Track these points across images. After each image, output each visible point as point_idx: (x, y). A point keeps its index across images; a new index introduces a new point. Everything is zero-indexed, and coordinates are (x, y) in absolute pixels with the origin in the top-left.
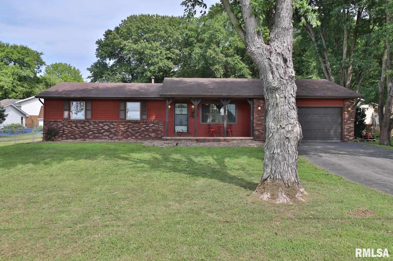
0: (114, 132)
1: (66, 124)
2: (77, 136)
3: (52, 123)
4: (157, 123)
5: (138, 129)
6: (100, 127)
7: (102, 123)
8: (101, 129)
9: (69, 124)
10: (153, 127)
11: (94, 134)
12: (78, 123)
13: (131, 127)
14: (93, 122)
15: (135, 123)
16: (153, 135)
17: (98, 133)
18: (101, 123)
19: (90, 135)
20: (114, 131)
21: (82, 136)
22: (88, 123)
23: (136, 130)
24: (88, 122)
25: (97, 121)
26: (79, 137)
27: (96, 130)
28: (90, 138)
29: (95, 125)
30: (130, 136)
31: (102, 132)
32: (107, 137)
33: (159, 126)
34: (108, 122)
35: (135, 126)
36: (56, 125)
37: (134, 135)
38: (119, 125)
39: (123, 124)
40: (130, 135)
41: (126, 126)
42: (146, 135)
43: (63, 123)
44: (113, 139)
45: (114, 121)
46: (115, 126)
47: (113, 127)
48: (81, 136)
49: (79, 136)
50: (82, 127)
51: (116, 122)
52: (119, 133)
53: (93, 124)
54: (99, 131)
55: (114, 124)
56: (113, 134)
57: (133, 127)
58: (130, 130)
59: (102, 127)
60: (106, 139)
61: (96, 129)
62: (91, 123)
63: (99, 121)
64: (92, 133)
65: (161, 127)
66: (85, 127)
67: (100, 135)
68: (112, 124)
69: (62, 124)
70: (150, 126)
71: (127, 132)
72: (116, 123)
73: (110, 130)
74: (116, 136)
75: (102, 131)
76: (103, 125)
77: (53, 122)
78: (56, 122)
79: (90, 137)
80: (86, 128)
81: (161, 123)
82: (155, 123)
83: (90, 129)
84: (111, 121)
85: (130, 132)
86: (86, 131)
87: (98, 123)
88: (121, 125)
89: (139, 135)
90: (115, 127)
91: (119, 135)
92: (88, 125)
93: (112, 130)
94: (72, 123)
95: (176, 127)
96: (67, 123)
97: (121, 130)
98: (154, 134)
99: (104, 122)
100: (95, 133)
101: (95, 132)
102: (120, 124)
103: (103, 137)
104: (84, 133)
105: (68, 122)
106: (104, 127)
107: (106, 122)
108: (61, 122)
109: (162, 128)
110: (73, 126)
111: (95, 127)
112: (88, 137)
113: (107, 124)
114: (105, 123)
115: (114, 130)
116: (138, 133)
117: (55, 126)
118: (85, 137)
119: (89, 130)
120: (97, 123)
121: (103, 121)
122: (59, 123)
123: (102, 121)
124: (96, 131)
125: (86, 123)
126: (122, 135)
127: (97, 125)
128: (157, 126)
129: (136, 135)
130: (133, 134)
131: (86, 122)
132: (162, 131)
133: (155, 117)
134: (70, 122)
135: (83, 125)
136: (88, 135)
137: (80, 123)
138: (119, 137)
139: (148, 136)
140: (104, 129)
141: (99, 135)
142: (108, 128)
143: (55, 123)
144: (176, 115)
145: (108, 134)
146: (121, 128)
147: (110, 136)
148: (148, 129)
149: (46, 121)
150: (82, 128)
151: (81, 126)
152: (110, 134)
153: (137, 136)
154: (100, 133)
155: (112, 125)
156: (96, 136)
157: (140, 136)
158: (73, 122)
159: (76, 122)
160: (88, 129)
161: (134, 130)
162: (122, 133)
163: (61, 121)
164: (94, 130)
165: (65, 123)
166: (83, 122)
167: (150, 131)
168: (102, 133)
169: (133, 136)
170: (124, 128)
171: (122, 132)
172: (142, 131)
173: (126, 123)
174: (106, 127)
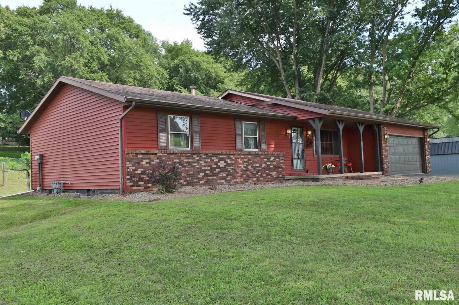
0: (232, 171)
1: (164, 158)
2: (182, 181)
3: (141, 156)
4: (278, 157)
5: (258, 165)
6: (213, 164)
7: (216, 155)
8: (215, 166)
9: (169, 158)
10: (274, 162)
11: (207, 176)
12: (183, 156)
13: (251, 163)
14: (205, 154)
15: (255, 156)
16: (274, 174)
17: (211, 174)
18: (215, 157)
19: (200, 179)
20: (232, 169)
21: (190, 180)
22: (198, 157)
23: (257, 167)
24: (198, 155)
25: (210, 152)
26: (185, 183)
27: (209, 168)
28: (202, 185)
29: (207, 160)
30: (250, 178)
31: (217, 172)
32: (224, 181)
33: (279, 160)
34: (224, 154)
35: (256, 161)
36: (148, 161)
37: (254, 176)
38: (238, 160)
39: (242, 158)
40: (251, 176)
41: (246, 162)
42: (267, 174)
43: (160, 156)
44: (231, 183)
45: (232, 153)
46: (233, 162)
47: (230, 163)
48: (187, 181)
49: (185, 181)
50: (189, 164)
51: (234, 154)
52: (238, 173)
53: (204, 158)
54: (213, 169)
55: (231, 158)
56: (231, 175)
57: (254, 162)
58: (250, 167)
59: (216, 163)
60: (222, 184)
61: (209, 166)
62: (201, 156)
63: (213, 152)
64: (203, 174)
65: (282, 161)
66: (194, 164)
67: (215, 177)
68: (229, 158)
69: (158, 159)
70: (271, 160)
71: (247, 171)
72: (234, 157)
73: (227, 167)
74: (235, 179)
75: (217, 170)
76: (218, 160)
77: (142, 154)
78: (147, 154)
79: (201, 182)
80: (194, 166)
81: (282, 156)
82: (275, 156)
83: (201, 168)
84: (228, 153)
85: (250, 170)
86: (195, 170)
87: (211, 156)
88: (239, 160)
89: (260, 175)
90: (232, 164)
91: (238, 176)
92: (198, 160)
93: (230, 169)
94: (173, 156)
95: (294, 161)
96: (165, 156)
97: (240, 167)
98: (276, 173)
99: (219, 154)
100: (207, 174)
101: (208, 172)
102: (238, 158)
103: (219, 181)
104: (192, 174)
105: (168, 154)
106: (219, 164)
107: (221, 154)
108: (156, 154)
109: (282, 163)
110: (176, 162)
111: (208, 164)
112: (198, 183)
113: (223, 158)
114: (220, 156)
115: (232, 167)
116: (259, 172)
117: (147, 163)
118: (195, 182)
119: (199, 170)
120: (209, 156)
121: (219, 152)
122: (153, 157)
123: (216, 153)
124: (209, 170)
125: (195, 156)
126: (241, 176)
127: (209, 160)
128: (278, 160)
129: (257, 175)
130: (254, 174)
131: (194, 154)
132: (283, 168)
133: (273, 146)
134: (171, 154)
135: (191, 160)
136: (199, 178)
137: (186, 157)
138: (238, 180)
139: (269, 177)
140: (219, 167)
141: (213, 178)
142: (225, 165)
143: (146, 156)
144: (293, 144)
145: (225, 175)
146: (240, 164)
147: (228, 179)
148: (269, 166)
149: (132, 153)
150: (189, 166)
151: (187, 162)
152: (228, 175)
153: (258, 177)
154: (214, 175)
155: (228, 160)
156: (209, 179)
157: (262, 177)
158: (176, 154)
159: (179, 155)
160: (198, 168)
161: (254, 168)
162: (241, 173)
163: (157, 151)
164: (207, 168)
165: (164, 156)
166: (190, 155)
167: (271, 168)
168: (216, 175)
169: (254, 178)
170: (244, 164)
171: (241, 171)
172: (263, 168)
173: (246, 156)
174: (222, 164)
